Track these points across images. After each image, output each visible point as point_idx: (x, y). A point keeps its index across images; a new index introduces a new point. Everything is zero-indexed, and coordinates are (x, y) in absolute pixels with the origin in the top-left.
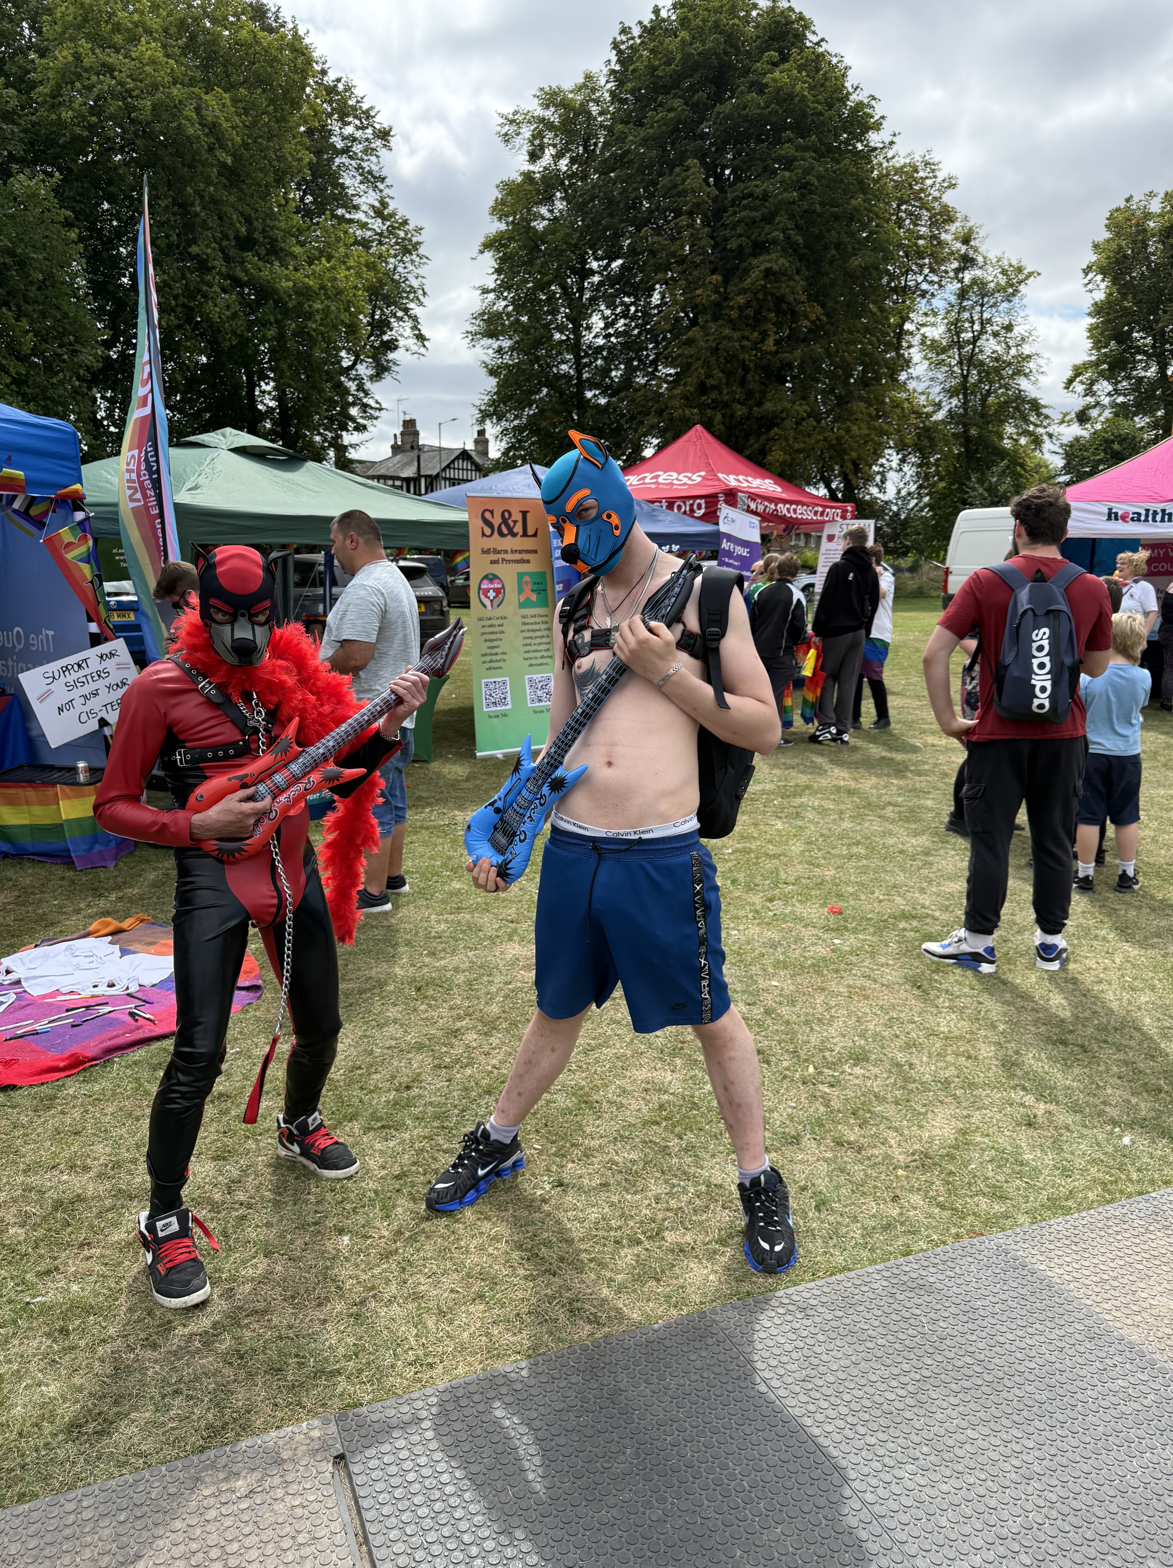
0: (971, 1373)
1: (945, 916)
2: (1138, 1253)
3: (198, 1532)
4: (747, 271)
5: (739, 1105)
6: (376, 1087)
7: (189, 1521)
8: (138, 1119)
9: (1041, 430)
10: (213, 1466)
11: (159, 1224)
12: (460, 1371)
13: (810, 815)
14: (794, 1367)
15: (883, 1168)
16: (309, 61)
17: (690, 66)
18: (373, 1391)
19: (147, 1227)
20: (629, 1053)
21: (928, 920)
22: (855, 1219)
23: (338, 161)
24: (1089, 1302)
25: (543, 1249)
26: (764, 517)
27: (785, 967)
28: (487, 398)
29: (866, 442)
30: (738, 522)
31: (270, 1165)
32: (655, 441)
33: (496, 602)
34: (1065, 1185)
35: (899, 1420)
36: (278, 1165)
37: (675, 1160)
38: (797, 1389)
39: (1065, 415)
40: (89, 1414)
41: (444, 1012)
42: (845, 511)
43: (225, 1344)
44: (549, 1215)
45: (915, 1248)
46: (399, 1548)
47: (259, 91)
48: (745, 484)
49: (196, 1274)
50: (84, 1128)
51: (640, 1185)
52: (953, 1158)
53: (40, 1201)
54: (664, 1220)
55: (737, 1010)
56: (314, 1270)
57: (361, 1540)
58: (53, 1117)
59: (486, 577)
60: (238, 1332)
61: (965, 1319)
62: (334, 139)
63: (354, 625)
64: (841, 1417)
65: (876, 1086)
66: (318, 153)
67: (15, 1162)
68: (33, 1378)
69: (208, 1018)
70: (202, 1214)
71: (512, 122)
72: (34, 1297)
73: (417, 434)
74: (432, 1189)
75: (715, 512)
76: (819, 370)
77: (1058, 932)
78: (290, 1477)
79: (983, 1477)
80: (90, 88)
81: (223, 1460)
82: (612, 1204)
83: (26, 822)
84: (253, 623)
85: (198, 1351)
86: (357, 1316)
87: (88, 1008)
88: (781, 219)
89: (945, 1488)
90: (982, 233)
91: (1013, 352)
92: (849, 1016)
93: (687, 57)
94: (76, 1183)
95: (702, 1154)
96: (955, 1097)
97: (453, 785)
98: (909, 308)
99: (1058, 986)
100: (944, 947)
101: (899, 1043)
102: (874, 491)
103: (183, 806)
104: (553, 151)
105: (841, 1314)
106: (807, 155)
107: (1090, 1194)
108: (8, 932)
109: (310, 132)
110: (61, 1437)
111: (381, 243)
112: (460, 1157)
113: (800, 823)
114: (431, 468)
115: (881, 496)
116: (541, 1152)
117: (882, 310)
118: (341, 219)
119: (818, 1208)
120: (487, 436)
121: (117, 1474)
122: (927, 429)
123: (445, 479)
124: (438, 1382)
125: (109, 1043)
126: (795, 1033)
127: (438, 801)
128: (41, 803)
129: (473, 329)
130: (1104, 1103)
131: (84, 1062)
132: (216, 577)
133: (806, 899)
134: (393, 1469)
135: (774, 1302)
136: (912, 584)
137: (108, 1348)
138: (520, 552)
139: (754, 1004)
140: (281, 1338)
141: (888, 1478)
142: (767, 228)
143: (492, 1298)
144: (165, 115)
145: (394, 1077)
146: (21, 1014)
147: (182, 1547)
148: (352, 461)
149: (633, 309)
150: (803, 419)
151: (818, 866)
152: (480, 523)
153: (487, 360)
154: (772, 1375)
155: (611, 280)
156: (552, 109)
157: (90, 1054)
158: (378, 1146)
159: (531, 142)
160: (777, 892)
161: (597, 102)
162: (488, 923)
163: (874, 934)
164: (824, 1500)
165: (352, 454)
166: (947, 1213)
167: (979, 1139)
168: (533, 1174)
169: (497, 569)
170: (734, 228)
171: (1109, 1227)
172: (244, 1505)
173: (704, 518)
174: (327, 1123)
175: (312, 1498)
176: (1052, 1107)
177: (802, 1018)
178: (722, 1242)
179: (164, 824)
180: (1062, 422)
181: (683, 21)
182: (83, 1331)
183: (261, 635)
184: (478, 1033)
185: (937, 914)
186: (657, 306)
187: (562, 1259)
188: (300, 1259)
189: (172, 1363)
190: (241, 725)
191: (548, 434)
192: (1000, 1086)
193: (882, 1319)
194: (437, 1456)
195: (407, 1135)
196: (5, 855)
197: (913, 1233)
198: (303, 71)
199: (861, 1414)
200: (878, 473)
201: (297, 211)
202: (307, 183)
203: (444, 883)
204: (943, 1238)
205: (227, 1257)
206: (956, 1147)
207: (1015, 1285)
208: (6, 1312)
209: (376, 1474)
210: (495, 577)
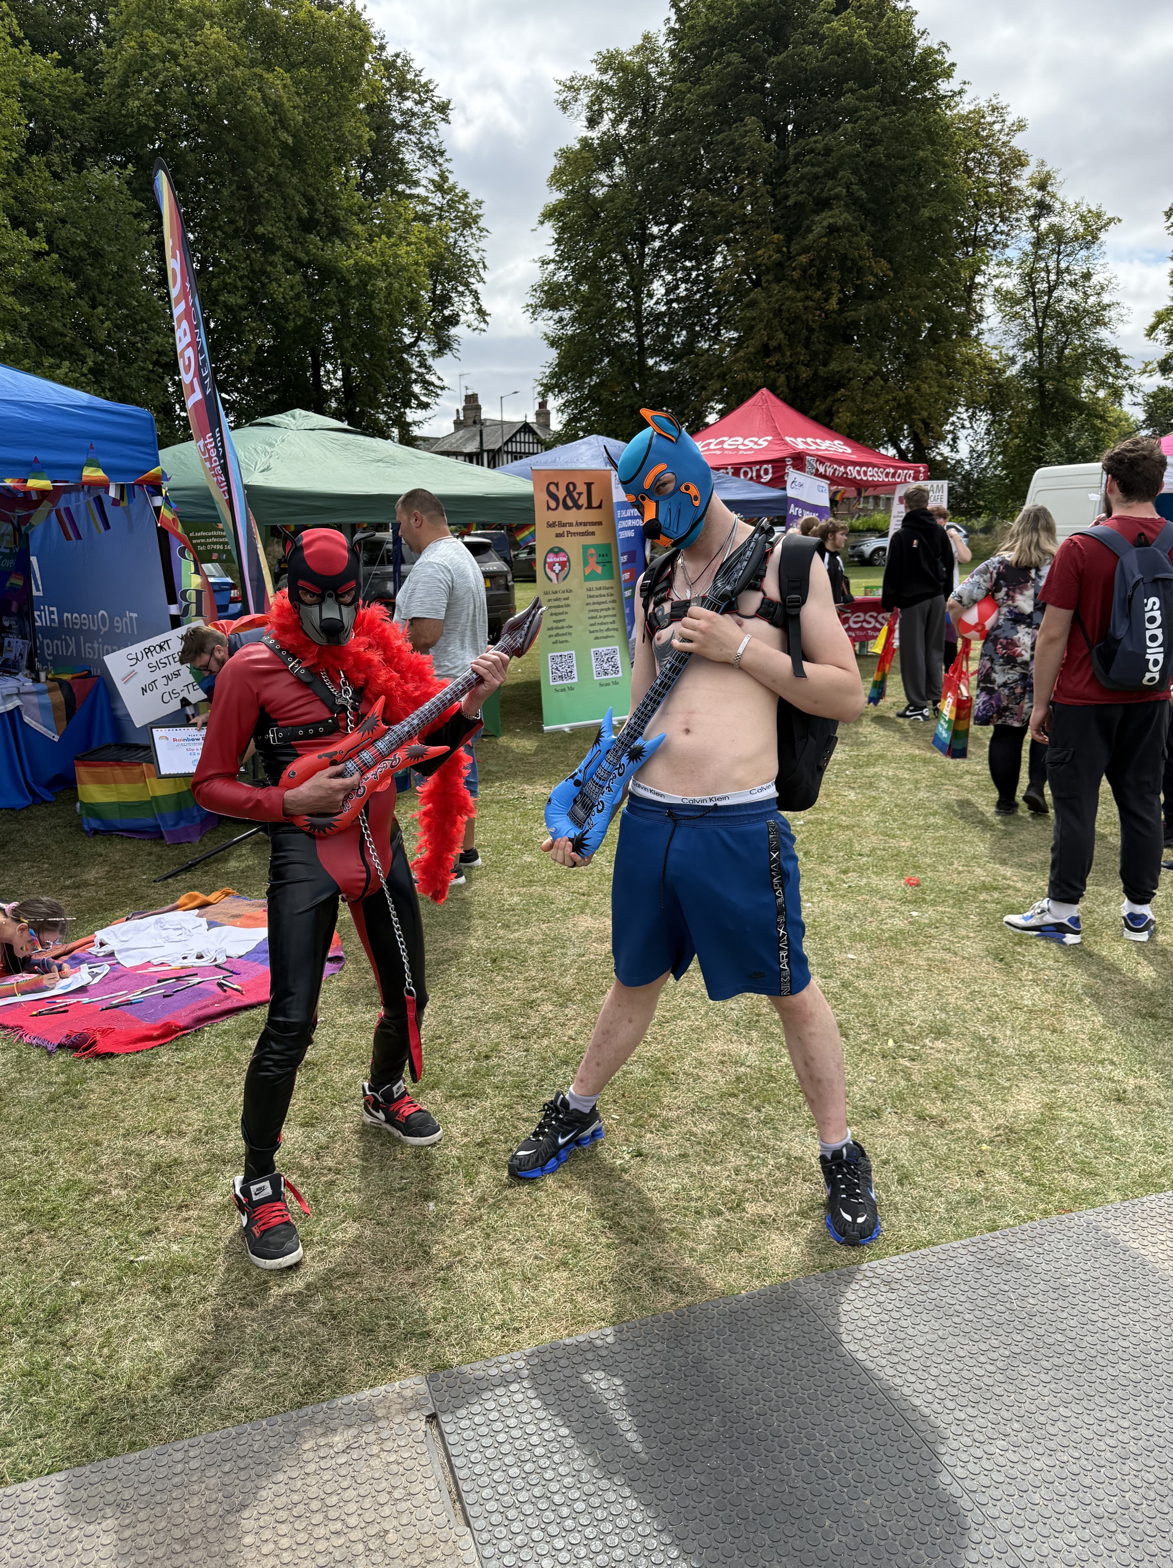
0: (1062, 1350)
1: (1027, 887)
3: (299, 1484)
4: (809, 230)
5: (819, 1081)
6: (456, 1056)
7: (290, 1474)
8: (228, 1087)
9: (1121, 382)
10: (311, 1421)
11: (253, 1188)
12: (546, 1336)
13: (884, 785)
14: (880, 1340)
15: (967, 1143)
16: (367, 38)
17: (746, 17)
18: (462, 1354)
19: (241, 1190)
20: (704, 1025)
21: (1010, 892)
22: (939, 1193)
23: (397, 136)
25: (625, 1218)
26: (833, 480)
27: (862, 940)
28: (548, 371)
29: (936, 401)
30: (806, 486)
31: (356, 1132)
32: (719, 407)
33: (562, 575)
34: (1158, 1162)
35: (988, 1395)
36: (365, 1131)
37: (754, 1133)
38: (884, 1362)
39: (1147, 365)
40: (195, 1369)
41: (520, 984)
42: (917, 472)
43: (319, 1304)
44: (629, 1184)
45: (1002, 1223)
46: (491, 1506)
47: (319, 70)
48: (814, 447)
49: (289, 1237)
50: (178, 1095)
51: (719, 1157)
52: (1039, 1133)
53: (140, 1165)
54: (744, 1191)
55: (816, 981)
56: (401, 1235)
57: (455, 1497)
58: (149, 1083)
59: (551, 551)
60: (331, 1294)
61: (1056, 1296)
62: (393, 114)
63: (422, 603)
64: (929, 1391)
65: (958, 1060)
66: (378, 129)
67: (114, 1127)
68: (139, 1333)
69: (300, 989)
70: (293, 1179)
71: (570, 88)
72: (138, 1256)
73: (479, 408)
74: (514, 1157)
75: (783, 476)
76: (887, 328)
77: (1147, 902)
78: (384, 1434)
79: (1077, 1455)
80: (155, 76)
81: (321, 1416)
82: (692, 1175)
83: (114, 799)
84: (340, 604)
85: (293, 1311)
86: (444, 1281)
87: (178, 978)
88: (845, 174)
89: (1037, 1465)
90: (1059, 177)
91: (1092, 300)
92: (929, 989)
93: (743, 9)
94: (176, 1148)
95: (781, 1127)
96: (1040, 1071)
97: (521, 759)
98: (981, 260)
99: (1146, 957)
100: (1026, 919)
101: (981, 1016)
102: (945, 450)
103: (276, 783)
104: (612, 116)
105: (926, 1288)
106: (870, 104)
108: (101, 906)
109: (370, 108)
110: (167, 1390)
111: (441, 218)
112: (541, 1126)
113: (874, 794)
114: (493, 443)
115: (952, 455)
116: (619, 1123)
117: (951, 263)
118: (402, 195)
119: (900, 1182)
120: (549, 407)
121: (220, 1426)
122: (999, 386)
123: (507, 453)
124: (525, 1346)
125: (200, 1013)
126: (873, 1006)
127: (507, 776)
128: (128, 781)
129: (532, 301)
131: (176, 1032)
132: (303, 560)
133: (881, 871)
134: (484, 1430)
135: (859, 1276)
137: (209, 1306)
138: (585, 524)
139: (831, 977)
140: (371, 1300)
141: (979, 1453)
142: (830, 183)
143: (576, 1265)
144: (230, 98)
145: (473, 1047)
146: (115, 985)
147: (284, 1499)
148: (416, 438)
149: (694, 274)
150: (871, 379)
151: (894, 837)
152: (546, 497)
153: (548, 332)
154: (857, 1347)
155: (672, 244)
156: (611, 73)
157: (181, 1024)
158: (459, 1114)
159: (589, 108)
160: (851, 863)
161: (656, 62)
162: (560, 896)
163: (953, 906)
164: (913, 1473)
165: (416, 431)
166: (1034, 1189)
167: (1066, 1114)
168: (612, 1144)
169: (563, 543)
170: (796, 184)
172: (341, 1460)
173: (771, 484)
174: (410, 1091)
175: (406, 1455)
176: (1143, 1082)
177: (881, 991)
178: (803, 1214)
179: (259, 801)
180: (1144, 372)
182: (184, 1289)
183: (347, 616)
184: (554, 1004)
185: (1019, 885)
186: (720, 269)
187: (643, 1229)
188: (388, 1224)
189: (269, 1321)
190: (329, 702)
191: (610, 404)
192: (1087, 1060)
193: (969, 1294)
194: (526, 1418)
195: (488, 1104)
196: (96, 832)
197: (999, 1208)
198: (361, 48)
199: (950, 1389)
200: (949, 432)
201: (359, 187)
202: (367, 160)
203: (515, 857)
204: (1031, 1214)
205: (318, 1220)
206: (1042, 1122)
207: (1107, 1262)
208: (111, 1270)
209: (467, 1434)
210: (561, 550)
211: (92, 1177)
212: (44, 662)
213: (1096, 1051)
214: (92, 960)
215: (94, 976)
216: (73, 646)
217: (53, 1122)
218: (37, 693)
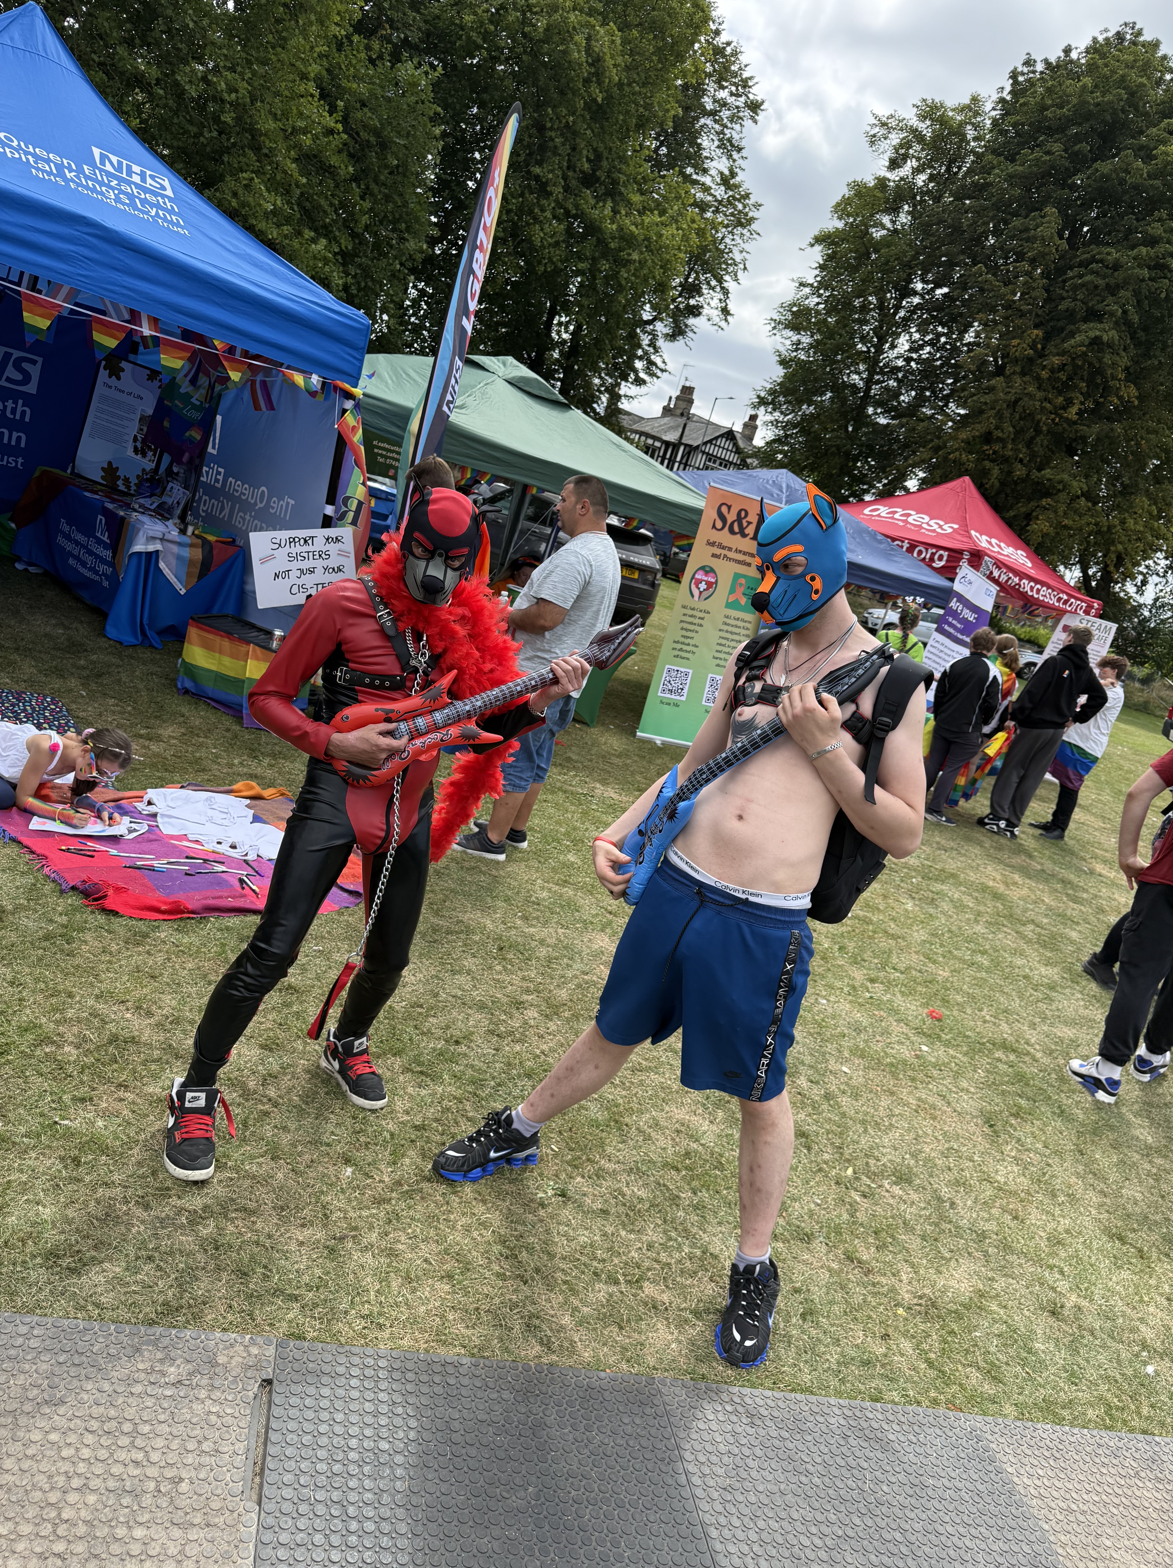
0: (896, 1551)
2: (1118, 1495)
3: (120, 1400)
4: (1072, 335)
6: (429, 1031)
7: (115, 1386)
10: (155, 1343)
11: (189, 1095)
12: (405, 1342)
13: (945, 906)
14: (720, 1471)
15: (885, 1300)
16: (707, 19)
17: (1083, 115)
18: (320, 1330)
19: (178, 1093)
21: (1027, 1059)
22: (837, 1342)
23: (702, 121)
24: (1046, 1527)
25: (524, 1254)
26: (1004, 588)
27: (862, 1056)
28: (769, 386)
29: (1138, 540)
30: (975, 585)
31: (308, 1071)
32: (921, 475)
33: (705, 595)
34: (1068, 1392)
36: (316, 1074)
37: (681, 1213)
38: (715, 1495)
40: (69, 1249)
41: (516, 980)
42: (1091, 606)
43: (208, 1230)
44: (542, 1221)
45: (887, 1396)
46: (288, 1493)
47: (651, 36)
48: (996, 549)
49: (206, 1153)
50: (161, 974)
51: (639, 1225)
52: (960, 1317)
53: (100, 1030)
54: (649, 1269)
56: (309, 1190)
57: (258, 1469)
58: (139, 954)
59: (702, 568)
60: (223, 1223)
61: (911, 1492)
62: (706, 99)
63: (555, 587)
64: (749, 1542)
65: (910, 1212)
66: (687, 109)
67: (91, 984)
68: (35, 1195)
71: (884, 124)
72: (63, 1119)
73: (691, 402)
74: (442, 1153)
75: (955, 568)
78: (217, 1382)
81: (166, 1342)
82: (605, 1234)
83: (213, 668)
85: (182, 1226)
86: (332, 1250)
87: (205, 861)
88: (1125, 293)
92: (909, 1130)
93: (1083, 103)
94: (139, 1026)
95: (710, 1217)
96: (986, 1254)
97: (604, 757)
101: (949, 1176)
102: (1130, 588)
104: (915, 163)
105: (787, 1435)
107: (1090, 1412)
108: (164, 765)
109: (686, 87)
110: (39, 1260)
111: (717, 211)
112: (479, 1132)
113: (932, 911)
114: (693, 438)
115: (1137, 597)
116: (556, 1155)
118: (687, 178)
119: (803, 1316)
120: (758, 422)
121: (72, 1315)
123: (704, 452)
124: (381, 1345)
125: (211, 902)
126: (847, 1128)
127: (585, 768)
128: (232, 656)
129: (776, 317)
130: (1142, 1320)
131: (183, 912)
132: (426, 513)
133: (909, 992)
134: (310, 1414)
135: (724, 1396)
136: (1139, 698)
137: (108, 1193)
138: (745, 553)
139: (817, 1083)
140: (257, 1243)
142: (1108, 299)
143: (459, 1283)
144: (556, 38)
145: (448, 1027)
146: (146, 846)
147: (101, 1409)
148: (621, 411)
149: (943, 339)
151: (935, 962)
152: (715, 515)
153: (782, 349)
154: (696, 1470)
155: (930, 305)
156: (928, 123)
157: (191, 906)
158: (410, 1090)
159: (896, 150)
160: (882, 974)
161: (976, 127)
163: (965, 1054)
165: (624, 405)
166: (932, 1373)
167: (994, 1308)
168: (541, 1175)
169: (716, 564)
170: (1073, 289)
171: (1097, 1455)
172: (168, 1393)
173: (941, 571)
175: (229, 1411)
176: (1084, 1303)
177: (860, 1116)
178: (697, 1314)
179: (307, 733)
181: (1091, 67)
182: (92, 1167)
183: (451, 579)
184: (540, 1012)
185: (1039, 1055)
186: (968, 344)
187: (537, 1270)
188: (302, 1173)
189: (156, 1228)
190: (404, 660)
191: (818, 438)
192: (1038, 1261)
193: (826, 1457)
194: (354, 1418)
195: (440, 1090)
196: (186, 692)
197: (891, 1380)
198: (697, 27)
199: (769, 1547)
200: (1141, 573)
201: (648, 159)
202: (667, 135)
203: (561, 852)
204: (919, 1398)
205: (240, 1146)
206: (967, 1307)
207: (975, 1477)
208: (34, 1124)
209: (293, 1412)
210: (712, 571)
211: (52, 1025)
212: (197, 516)
213: (1049, 1255)
214: (135, 814)
215: (130, 831)
216: (227, 511)
217: (40, 959)
218: (179, 544)
